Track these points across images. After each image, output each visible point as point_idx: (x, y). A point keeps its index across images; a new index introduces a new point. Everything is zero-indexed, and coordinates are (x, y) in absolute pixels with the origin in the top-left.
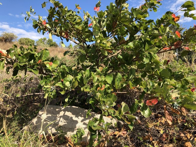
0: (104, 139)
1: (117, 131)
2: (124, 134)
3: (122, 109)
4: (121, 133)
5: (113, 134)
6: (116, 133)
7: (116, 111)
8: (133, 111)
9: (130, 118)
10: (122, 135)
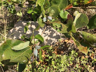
0: (57, 44)
1: (67, 39)
2: (72, 42)
3: (75, 22)
4: (70, 41)
5: (64, 42)
6: (66, 41)
7: (63, 25)
8: (92, 26)
9: (87, 39)
10: (71, 43)
